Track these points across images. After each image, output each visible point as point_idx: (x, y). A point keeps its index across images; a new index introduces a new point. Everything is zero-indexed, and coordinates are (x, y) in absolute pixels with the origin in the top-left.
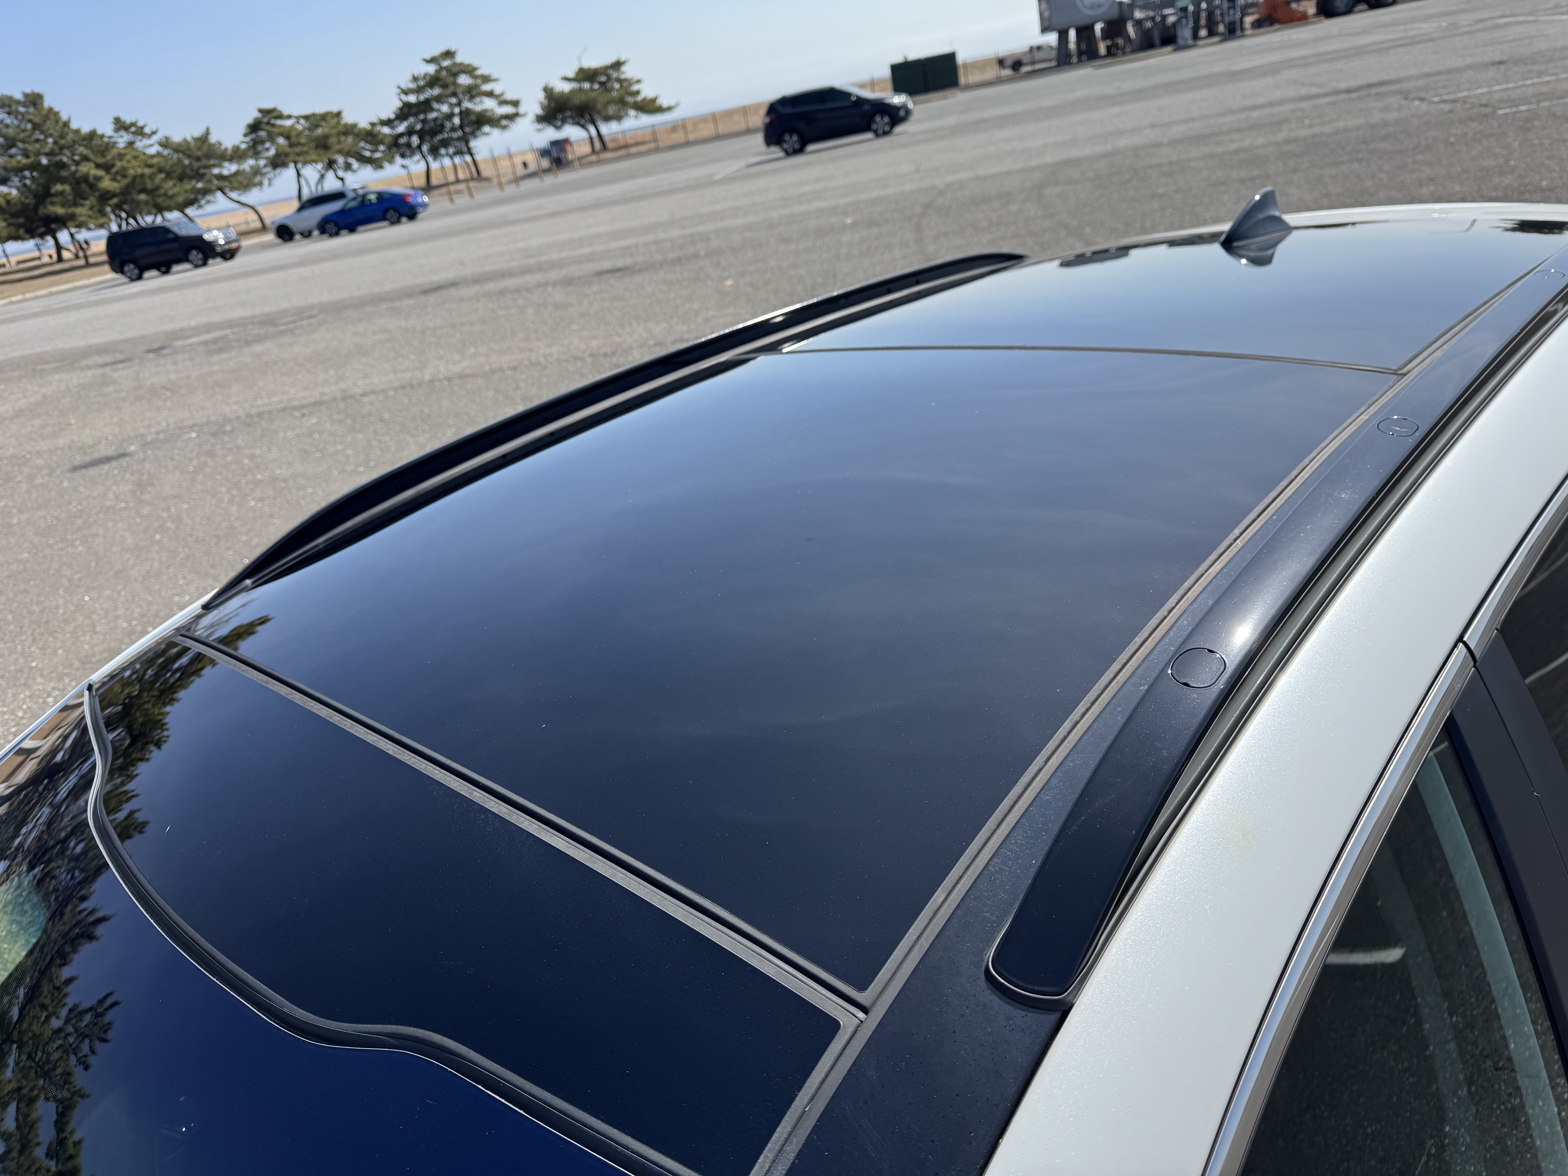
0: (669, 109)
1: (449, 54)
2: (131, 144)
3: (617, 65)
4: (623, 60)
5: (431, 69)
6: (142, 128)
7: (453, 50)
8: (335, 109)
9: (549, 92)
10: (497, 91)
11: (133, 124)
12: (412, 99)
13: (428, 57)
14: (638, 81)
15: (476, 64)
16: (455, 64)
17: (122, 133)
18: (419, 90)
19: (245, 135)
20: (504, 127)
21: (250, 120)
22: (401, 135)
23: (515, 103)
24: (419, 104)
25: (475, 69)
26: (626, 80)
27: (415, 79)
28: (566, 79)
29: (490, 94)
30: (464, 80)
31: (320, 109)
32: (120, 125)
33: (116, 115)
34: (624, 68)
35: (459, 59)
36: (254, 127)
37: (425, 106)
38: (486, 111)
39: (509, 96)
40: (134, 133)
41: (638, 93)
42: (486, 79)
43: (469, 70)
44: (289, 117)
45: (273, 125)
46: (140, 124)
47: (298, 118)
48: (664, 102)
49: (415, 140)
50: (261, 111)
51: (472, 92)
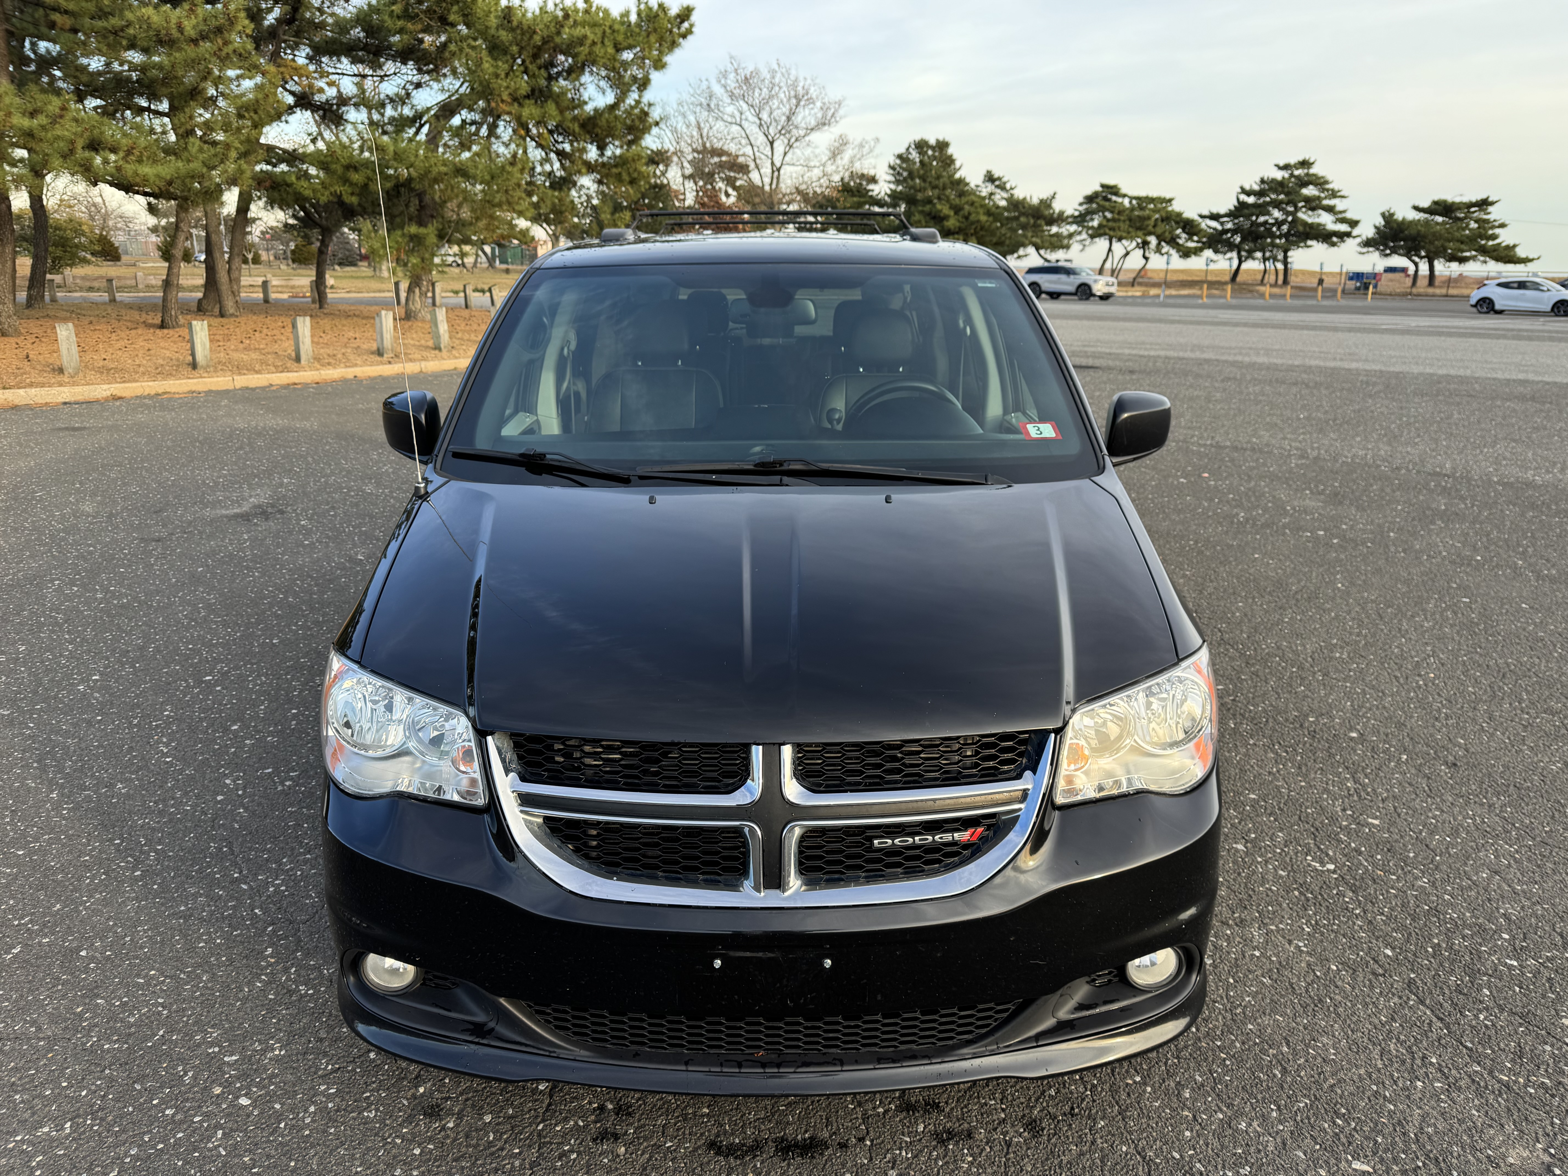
0: (1525, 261)
1: (1305, 164)
2: (991, 194)
3: (1484, 204)
4: (1490, 199)
5: (1279, 175)
6: (1005, 183)
7: (1311, 161)
8: (1168, 197)
9: (1388, 217)
10: (1339, 208)
11: (999, 179)
12: (1251, 200)
13: (1281, 164)
14: (1502, 226)
15: (1329, 178)
16: (1307, 175)
17: (989, 184)
18: (1260, 194)
19: (1081, 204)
20: (1334, 244)
21: (1089, 192)
22: (1225, 231)
23: (1354, 224)
24: (1254, 205)
25: (1326, 182)
26: (1487, 221)
27: (1263, 181)
28: (1416, 208)
29: (1330, 209)
30: (1310, 191)
31: (1154, 194)
32: (990, 178)
33: (989, 169)
34: (1490, 209)
35: (1312, 171)
36: (1090, 199)
37: (1261, 209)
38: (1319, 225)
39: (1349, 215)
40: (997, 187)
41: (1494, 237)
42: (1334, 194)
43: (1320, 182)
44: (1124, 196)
45: (1109, 200)
46: (1004, 180)
47: (1131, 198)
48: (1521, 252)
49: (1238, 239)
50: (1103, 186)
51: (1313, 204)
